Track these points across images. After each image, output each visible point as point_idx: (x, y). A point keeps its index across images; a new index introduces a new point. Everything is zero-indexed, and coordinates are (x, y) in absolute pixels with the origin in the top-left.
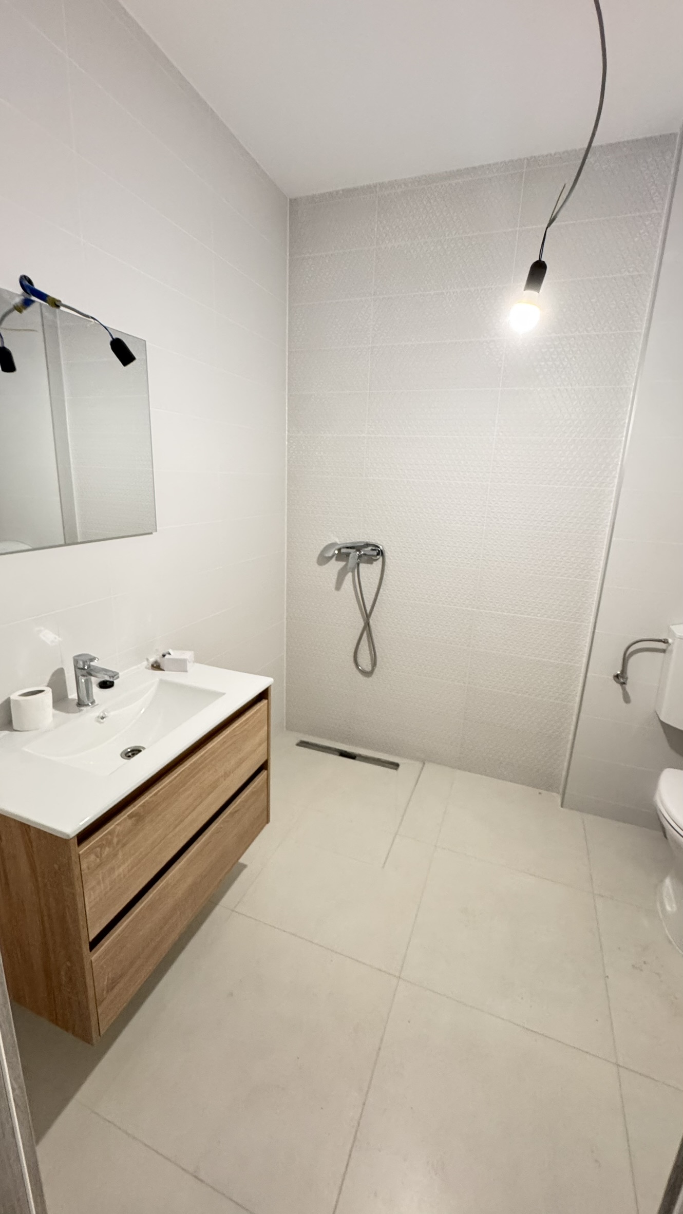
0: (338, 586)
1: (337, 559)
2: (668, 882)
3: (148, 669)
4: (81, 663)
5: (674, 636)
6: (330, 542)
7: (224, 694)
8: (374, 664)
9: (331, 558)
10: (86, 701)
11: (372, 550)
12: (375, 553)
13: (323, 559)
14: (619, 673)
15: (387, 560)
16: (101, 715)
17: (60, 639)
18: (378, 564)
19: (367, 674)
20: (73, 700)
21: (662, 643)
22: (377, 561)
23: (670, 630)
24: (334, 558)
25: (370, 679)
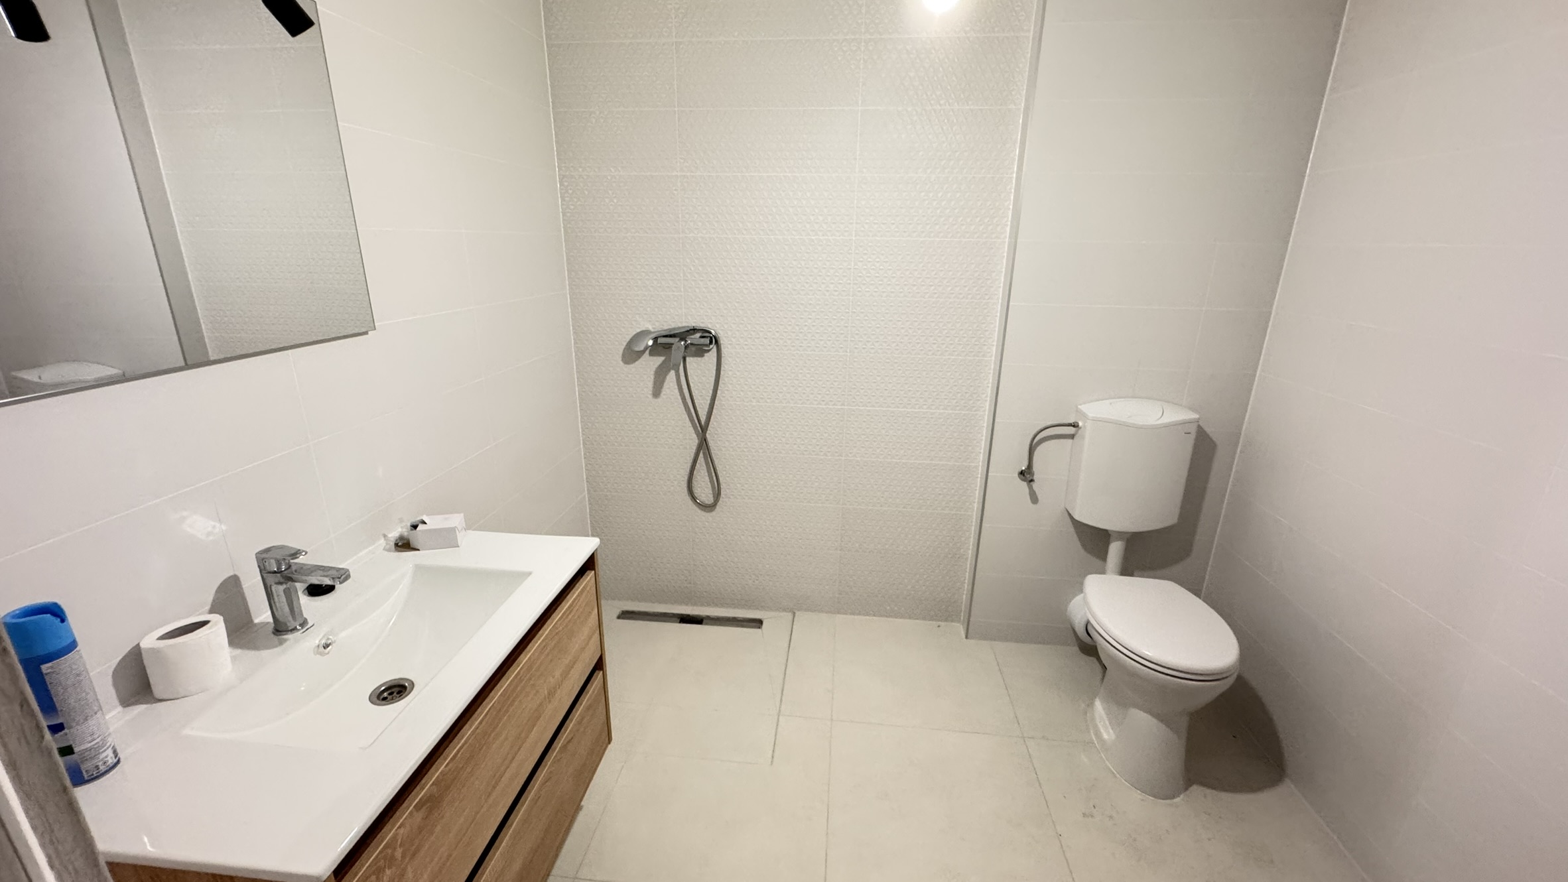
0: (657, 392)
1: (651, 354)
2: (1098, 705)
3: (389, 550)
4: (273, 562)
5: (1084, 416)
6: (638, 330)
7: (530, 573)
8: (717, 495)
9: (643, 352)
10: (292, 624)
11: (702, 337)
12: (707, 341)
13: (631, 354)
14: (1024, 468)
15: (724, 351)
16: (323, 641)
17: (224, 527)
18: (711, 356)
19: (709, 508)
20: (264, 625)
21: (1072, 428)
22: (710, 352)
23: (1078, 411)
24: (647, 352)
25: (714, 513)
